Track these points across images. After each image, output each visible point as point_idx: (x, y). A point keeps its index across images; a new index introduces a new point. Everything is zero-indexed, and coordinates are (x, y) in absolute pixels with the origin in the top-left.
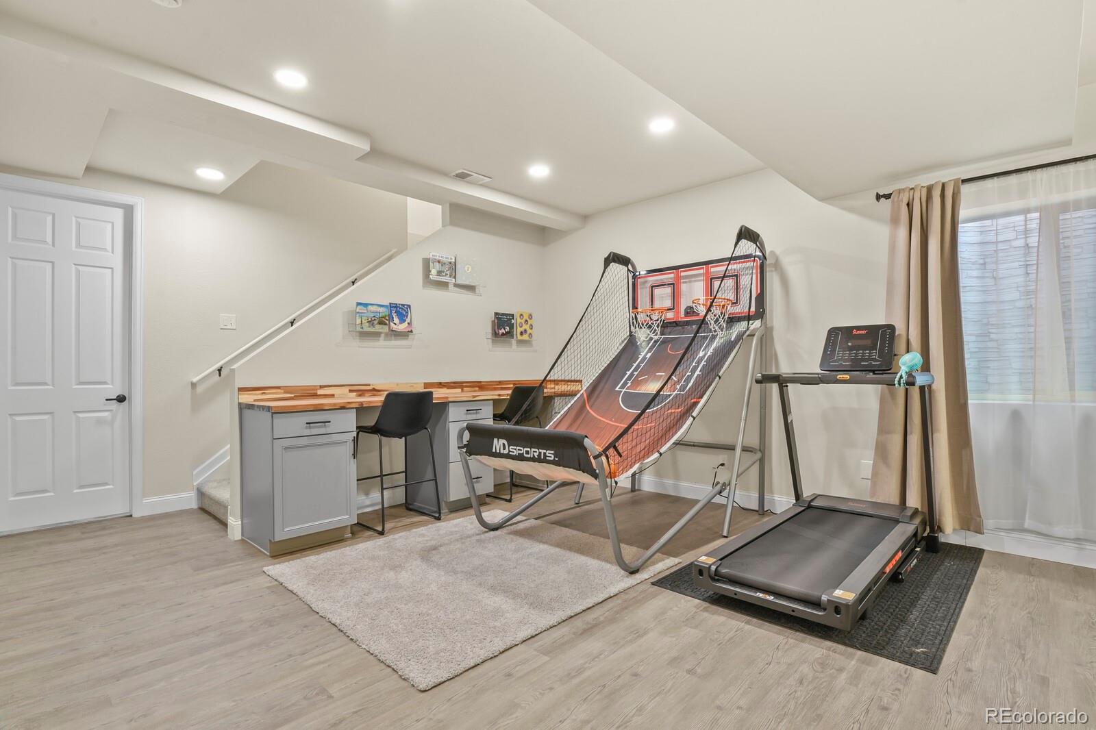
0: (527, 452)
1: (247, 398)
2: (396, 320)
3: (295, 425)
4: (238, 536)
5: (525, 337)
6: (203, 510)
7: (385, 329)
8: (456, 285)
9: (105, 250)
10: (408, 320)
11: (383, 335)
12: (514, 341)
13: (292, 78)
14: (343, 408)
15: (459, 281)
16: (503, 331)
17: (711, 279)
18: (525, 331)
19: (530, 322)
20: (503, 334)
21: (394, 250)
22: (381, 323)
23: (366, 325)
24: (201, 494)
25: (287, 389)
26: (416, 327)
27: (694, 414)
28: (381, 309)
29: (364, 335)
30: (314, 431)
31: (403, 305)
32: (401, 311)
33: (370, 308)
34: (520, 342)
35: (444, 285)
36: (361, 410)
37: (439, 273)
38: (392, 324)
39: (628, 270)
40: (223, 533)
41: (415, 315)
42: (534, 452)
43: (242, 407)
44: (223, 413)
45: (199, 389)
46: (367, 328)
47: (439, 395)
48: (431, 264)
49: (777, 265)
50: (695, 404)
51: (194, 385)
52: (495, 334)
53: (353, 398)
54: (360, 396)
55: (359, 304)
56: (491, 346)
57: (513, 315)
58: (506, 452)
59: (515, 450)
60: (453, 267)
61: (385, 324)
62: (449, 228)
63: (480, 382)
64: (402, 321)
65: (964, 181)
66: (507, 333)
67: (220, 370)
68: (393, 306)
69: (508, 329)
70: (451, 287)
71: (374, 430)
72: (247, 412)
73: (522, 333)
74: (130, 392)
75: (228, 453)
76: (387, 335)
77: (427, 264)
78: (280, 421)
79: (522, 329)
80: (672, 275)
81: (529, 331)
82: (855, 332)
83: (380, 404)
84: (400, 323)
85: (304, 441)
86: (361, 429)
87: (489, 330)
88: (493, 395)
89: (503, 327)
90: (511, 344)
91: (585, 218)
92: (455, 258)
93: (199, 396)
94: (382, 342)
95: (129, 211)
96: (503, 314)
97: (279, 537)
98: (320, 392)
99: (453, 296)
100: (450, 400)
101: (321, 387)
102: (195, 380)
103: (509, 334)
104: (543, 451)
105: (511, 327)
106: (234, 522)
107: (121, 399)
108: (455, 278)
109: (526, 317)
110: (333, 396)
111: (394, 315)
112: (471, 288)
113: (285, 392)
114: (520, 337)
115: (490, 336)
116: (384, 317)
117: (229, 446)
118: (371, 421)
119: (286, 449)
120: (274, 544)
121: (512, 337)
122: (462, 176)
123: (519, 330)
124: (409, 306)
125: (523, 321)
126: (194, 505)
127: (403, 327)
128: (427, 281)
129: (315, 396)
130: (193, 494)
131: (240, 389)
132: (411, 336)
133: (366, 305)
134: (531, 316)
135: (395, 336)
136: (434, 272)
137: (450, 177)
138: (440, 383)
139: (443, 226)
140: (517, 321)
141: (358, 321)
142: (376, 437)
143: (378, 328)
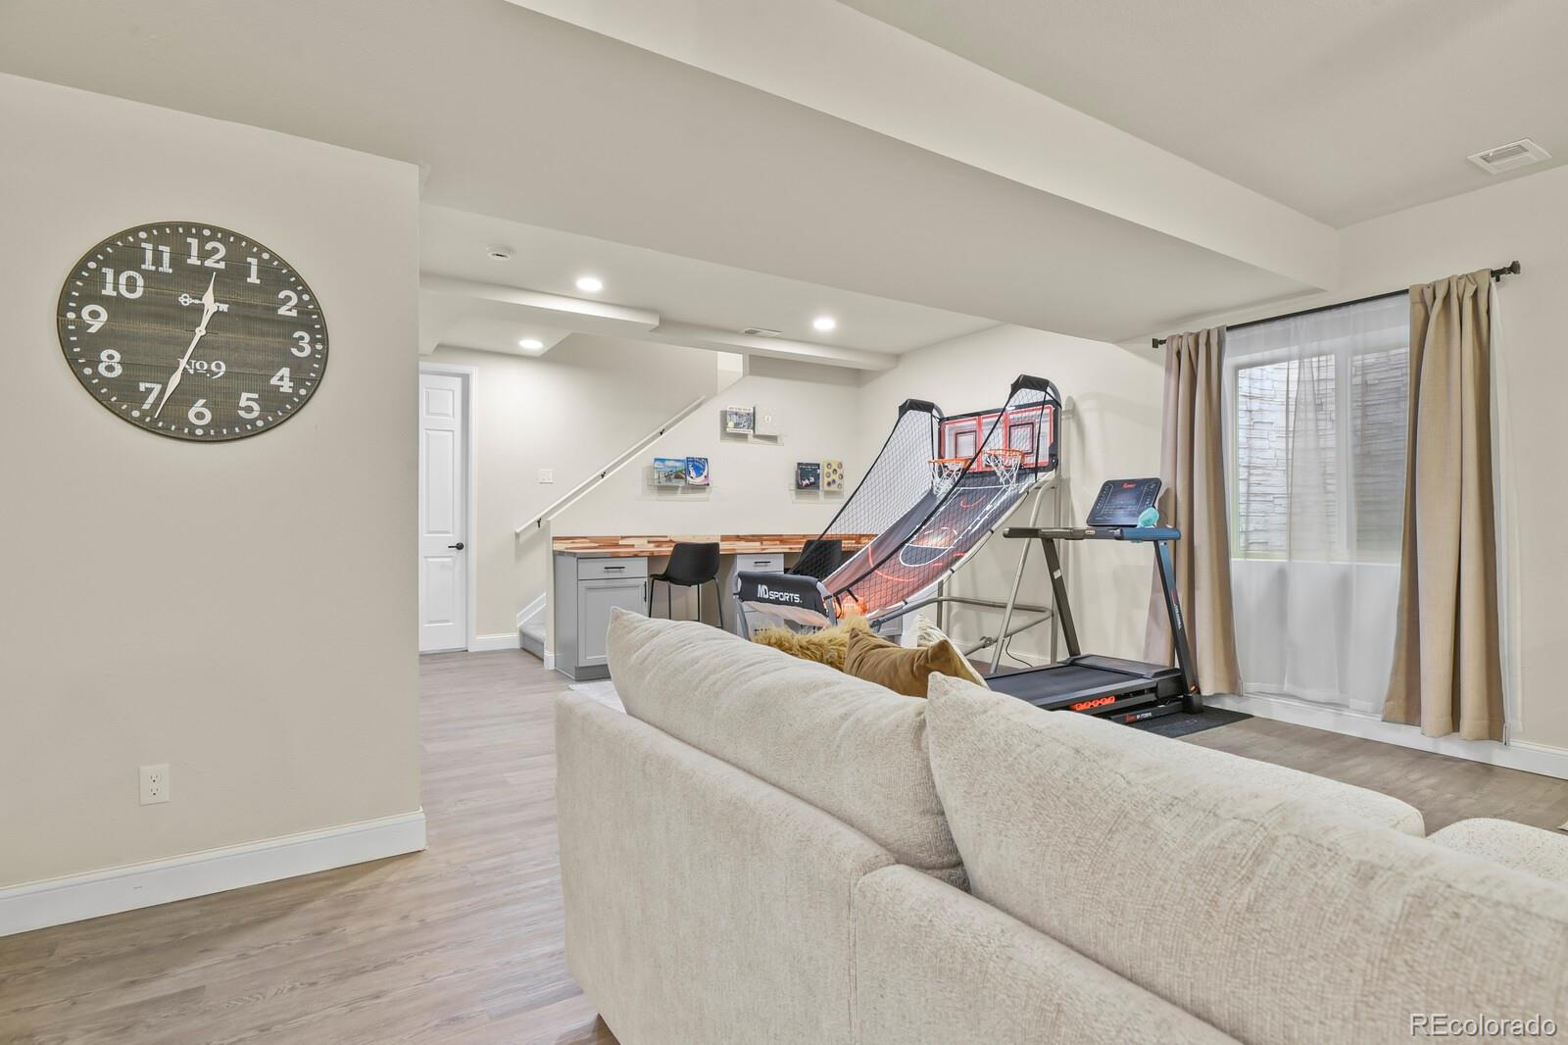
0: (782, 596)
1: (560, 546)
2: (693, 474)
3: (595, 569)
4: (552, 667)
5: (834, 487)
6: (524, 649)
7: (682, 483)
8: (755, 436)
9: (447, 415)
10: (705, 473)
11: (680, 489)
12: (821, 493)
13: (590, 284)
14: (636, 556)
15: (757, 433)
16: (807, 482)
17: (1010, 427)
18: (834, 481)
19: (839, 471)
20: (807, 485)
21: (703, 397)
22: (678, 477)
23: (663, 480)
24: (524, 635)
25: (592, 539)
26: (712, 480)
27: (954, 568)
28: (678, 464)
29: (662, 489)
30: (611, 576)
31: (700, 459)
32: (698, 465)
33: (667, 463)
34: (828, 493)
35: (744, 437)
36: (653, 559)
37: (737, 425)
38: (688, 478)
39: (932, 415)
40: (540, 665)
41: (712, 469)
42: (786, 596)
43: (557, 554)
44: (540, 563)
45: (522, 539)
46: (664, 482)
47: (725, 547)
48: (728, 417)
49: (1074, 412)
50: (959, 558)
51: (517, 535)
52: (799, 486)
53: (651, 548)
54: (658, 546)
55: (656, 460)
56: (794, 497)
57: (818, 465)
58: (767, 596)
59: (774, 595)
60: (752, 419)
61: (682, 478)
62: (750, 378)
63: (781, 535)
64: (699, 474)
65: (1229, 329)
66: (811, 484)
67: (539, 522)
68: (689, 460)
69: (812, 479)
70: (750, 437)
71: (665, 577)
72: (560, 559)
73: (829, 484)
74: (467, 542)
75: (543, 602)
76: (684, 488)
77: (724, 415)
78: (585, 566)
79: (830, 480)
80: (974, 422)
81: (838, 481)
82: (1125, 486)
83: (669, 554)
84: (697, 476)
85: (603, 583)
86: (654, 577)
87: (792, 480)
88: (785, 548)
89: (808, 477)
90: (818, 496)
91: (897, 357)
92: (754, 408)
93: (522, 545)
94: (679, 495)
95: (466, 379)
96: (807, 464)
97: (582, 664)
98: (621, 542)
99: (752, 449)
100: (738, 551)
101: (623, 538)
102: (518, 531)
103: (815, 485)
104: (792, 595)
105: (817, 477)
106: (549, 655)
107: (460, 547)
108: (754, 429)
109: (834, 466)
110: (633, 546)
111: (691, 469)
112: (773, 439)
113: (591, 542)
114: (827, 488)
115: (793, 487)
116: (681, 471)
117: (545, 594)
118: (661, 571)
119: (589, 589)
120: (579, 669)
121: (818, 488)
122: (752, 333)
123: (826, 480)
124: (706, 459)
125: (831, 471)
126: (517, 645)
127: (699, 480)
128: (725, 434)
129: (617, 545)
130: (516, 635)
131: (554, 539)
132: (708, 489)
133: (663, 460)
134: (840, 465)
135: (693, 489)
136: (731, 424)
137: (742, 334)
138: (738, 536)
139: (744, 375)
140: (823, 471)
141: (656, 476)
142: (666, 584)
143: (674, 482)
